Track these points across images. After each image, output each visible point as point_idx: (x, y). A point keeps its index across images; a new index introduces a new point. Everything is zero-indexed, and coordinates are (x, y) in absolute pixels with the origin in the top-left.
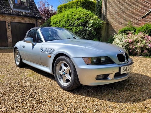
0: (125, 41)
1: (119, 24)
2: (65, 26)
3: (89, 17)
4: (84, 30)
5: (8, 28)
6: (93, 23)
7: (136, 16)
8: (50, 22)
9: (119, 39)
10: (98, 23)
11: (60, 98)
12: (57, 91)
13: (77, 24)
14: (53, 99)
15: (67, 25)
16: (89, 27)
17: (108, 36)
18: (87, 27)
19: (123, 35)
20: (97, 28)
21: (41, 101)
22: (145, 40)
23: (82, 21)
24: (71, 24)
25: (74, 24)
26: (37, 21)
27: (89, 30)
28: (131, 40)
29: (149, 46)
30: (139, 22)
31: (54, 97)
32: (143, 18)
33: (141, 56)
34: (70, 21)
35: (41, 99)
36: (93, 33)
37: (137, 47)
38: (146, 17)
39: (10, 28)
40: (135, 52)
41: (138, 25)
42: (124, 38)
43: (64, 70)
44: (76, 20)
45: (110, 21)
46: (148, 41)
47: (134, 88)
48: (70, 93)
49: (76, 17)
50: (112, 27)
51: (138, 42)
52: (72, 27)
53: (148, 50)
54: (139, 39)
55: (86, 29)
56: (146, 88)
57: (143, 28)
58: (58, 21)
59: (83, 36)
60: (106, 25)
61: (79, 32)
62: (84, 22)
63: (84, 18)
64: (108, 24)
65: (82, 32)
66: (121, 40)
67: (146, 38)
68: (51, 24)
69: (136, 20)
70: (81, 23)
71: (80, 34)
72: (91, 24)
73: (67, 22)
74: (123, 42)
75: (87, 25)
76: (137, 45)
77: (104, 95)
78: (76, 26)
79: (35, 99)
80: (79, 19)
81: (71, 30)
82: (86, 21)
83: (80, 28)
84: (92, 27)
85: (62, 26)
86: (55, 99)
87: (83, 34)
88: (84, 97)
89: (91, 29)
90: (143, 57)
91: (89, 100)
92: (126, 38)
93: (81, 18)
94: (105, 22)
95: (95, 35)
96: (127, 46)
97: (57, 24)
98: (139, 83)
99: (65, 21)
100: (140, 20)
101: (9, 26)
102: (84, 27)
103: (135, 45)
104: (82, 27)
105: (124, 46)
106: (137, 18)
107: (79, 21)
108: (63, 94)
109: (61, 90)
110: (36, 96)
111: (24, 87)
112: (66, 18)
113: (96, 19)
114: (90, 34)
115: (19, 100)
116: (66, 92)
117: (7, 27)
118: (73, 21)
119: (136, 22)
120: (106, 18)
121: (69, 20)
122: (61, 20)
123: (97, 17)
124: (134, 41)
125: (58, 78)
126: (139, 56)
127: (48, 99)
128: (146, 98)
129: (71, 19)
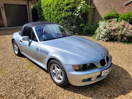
0: (108, 29)
1: (104, 9)
2: (55, 10)
3: (77, 2)
4: (72, 16)
5: (3, 10)
6: (81, 9)
7: (120, 2)
8: (41, 5)
9: (103, 26)
10: (85, 9)
11: (55, 94)
12: (52, 87)
13: (66, 9)
14: (49, 96)
15: (57, 10)
16: (77, 13)
17: (94, 19)
18: (75, 12)
19: (107, 23)
20: (84, 14)
21: (40, 98)
22: (126, 28)
23: (70, 7)
24: (61, 9)
25: (63, 9)
26: (28, 2)
27: (77, 16)
28: (113, 28)
29: (129, 34)
30: (122, 8)
31: (50, 93)
32: (126, 5)
33: (120, 42)
34: (60, 6)
35: (40, 95)
36: (80, 19)
37: (118, 34)
38: (129, 5)
39: (4, 9)
40: (116, 38)
41: (122, 11)
42: (107, 26)
43: (57, 71)
44: (65, 5)
45: (96, 6)
46: (128, 29)
47: (111, 82)
48: (62, 88)
49: (65, 3)
50: (98, 11)
51: (119, 30)
52: (61, 12)
53: (127, 37)
54: (120, 27)
55: (74, 15)
56: (120, 83)
57: (125, 15)
58: (49, 5)
59: (72, 21)
60: (92, 9)
61: (68, 17)
62: (72, 8)
63: (72, 3)
64: (95, 9)
65: (70, 17)
66: (105, 28)
67: (127, 26)
68: (42, 7)
69: (120, 6)
70: (70, 8)
71: (68, 19)
72: (79, 10)
73: (57, 7)
74: (106, 30)
75: (75, 10)
76: (118, 32)
77: (88, 91)
78: (65, 12)
79: (35, 95)
80: (67, 5)
81: (61, 14)
82: (75, 7)
83: (69, 13)
84: (79, 13)
85: (52, 10)
86: (51, 96)
87: (71, 19)
88: (72, 93)
89: (78, 14)
90: (122, 43)
91: (76, 97)
92: (109, 26)
93: (69, 4)
94: (91, 7)
95: (82, 20)
96: (110, 33)
97: (48, 8)
98: (115, 77)
99: (55, 5)
100: (123, 6)
101: (2, 8)
102: (73, 13)
103: (116, 33)
104: (71, 13)
105: (107, 33)
106: (121, 5)
107: (68, 7)
108: (56, 90)
109: (55, 85)
110: (36, 93)
111: (25, 82)
112: (56, 3)
113: (84, 4)
114: (77, 19)
115: (23, 97)
116: (58, 87)
117: (1, 9)
118: (62, 7)
119: (120, 8)
120: (93, 3)
121: (58, 4)
122: (51, 4)
123: (84, 2)
124: (116, 29)
125: (52, 76)
126: (119, 42)
127: (45, 95)
128: (119, 94)
129: (61, 4)
